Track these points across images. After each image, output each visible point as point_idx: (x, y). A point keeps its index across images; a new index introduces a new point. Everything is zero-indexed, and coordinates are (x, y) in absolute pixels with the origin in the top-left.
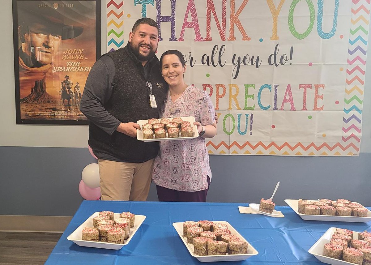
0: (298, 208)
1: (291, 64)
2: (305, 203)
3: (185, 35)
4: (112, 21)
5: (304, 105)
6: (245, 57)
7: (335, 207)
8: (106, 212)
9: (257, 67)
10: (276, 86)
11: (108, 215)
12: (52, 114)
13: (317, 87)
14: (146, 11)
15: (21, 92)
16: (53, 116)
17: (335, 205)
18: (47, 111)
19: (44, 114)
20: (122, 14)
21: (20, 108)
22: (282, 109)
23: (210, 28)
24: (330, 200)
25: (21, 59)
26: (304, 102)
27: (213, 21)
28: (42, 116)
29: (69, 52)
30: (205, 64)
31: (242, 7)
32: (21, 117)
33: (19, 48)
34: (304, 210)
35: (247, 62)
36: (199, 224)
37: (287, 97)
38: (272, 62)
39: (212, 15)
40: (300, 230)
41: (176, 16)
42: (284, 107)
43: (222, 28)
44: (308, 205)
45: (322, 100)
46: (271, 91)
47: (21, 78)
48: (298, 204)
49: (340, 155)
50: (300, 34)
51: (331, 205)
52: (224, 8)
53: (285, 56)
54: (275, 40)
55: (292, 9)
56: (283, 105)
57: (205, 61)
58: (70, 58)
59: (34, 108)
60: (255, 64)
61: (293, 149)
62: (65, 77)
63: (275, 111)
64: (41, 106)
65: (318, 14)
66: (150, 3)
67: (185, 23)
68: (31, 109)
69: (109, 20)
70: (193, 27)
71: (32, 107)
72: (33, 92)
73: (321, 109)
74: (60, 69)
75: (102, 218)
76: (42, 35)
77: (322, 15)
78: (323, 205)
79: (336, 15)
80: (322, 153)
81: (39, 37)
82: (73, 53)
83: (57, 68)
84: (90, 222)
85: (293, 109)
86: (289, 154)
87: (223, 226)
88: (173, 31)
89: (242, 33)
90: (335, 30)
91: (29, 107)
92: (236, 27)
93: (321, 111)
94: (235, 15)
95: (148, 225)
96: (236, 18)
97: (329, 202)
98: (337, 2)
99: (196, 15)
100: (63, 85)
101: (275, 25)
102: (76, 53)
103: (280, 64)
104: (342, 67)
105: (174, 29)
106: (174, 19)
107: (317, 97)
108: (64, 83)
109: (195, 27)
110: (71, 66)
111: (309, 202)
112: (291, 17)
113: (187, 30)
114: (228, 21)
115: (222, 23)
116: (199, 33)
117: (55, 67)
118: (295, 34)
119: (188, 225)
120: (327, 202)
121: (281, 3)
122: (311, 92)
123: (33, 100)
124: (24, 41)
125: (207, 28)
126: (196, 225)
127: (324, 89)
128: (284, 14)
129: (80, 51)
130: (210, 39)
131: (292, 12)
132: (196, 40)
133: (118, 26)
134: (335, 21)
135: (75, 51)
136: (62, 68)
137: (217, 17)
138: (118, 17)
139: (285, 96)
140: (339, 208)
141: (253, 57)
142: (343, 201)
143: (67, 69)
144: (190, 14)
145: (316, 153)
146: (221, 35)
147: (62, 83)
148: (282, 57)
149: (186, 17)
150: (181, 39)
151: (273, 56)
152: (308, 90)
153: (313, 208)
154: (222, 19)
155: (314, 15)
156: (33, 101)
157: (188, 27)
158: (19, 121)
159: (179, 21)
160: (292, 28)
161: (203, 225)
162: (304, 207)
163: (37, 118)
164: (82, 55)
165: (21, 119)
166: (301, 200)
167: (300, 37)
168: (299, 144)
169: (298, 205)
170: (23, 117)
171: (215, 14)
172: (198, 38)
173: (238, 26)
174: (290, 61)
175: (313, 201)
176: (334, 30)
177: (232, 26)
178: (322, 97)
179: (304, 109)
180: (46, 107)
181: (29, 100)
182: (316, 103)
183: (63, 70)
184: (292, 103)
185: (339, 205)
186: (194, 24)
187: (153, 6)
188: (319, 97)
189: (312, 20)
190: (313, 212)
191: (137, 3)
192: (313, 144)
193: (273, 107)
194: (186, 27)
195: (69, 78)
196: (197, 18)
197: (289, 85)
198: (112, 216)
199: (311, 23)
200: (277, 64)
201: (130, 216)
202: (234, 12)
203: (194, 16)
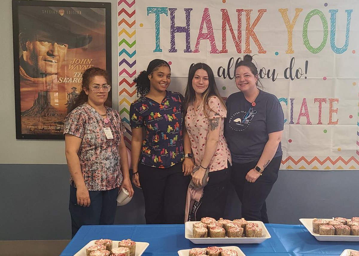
0: (313, 228)
1: (306, 78)
2: (320, 223)
3: (200, 47)
4: (124, 30)
5: (319, 119)
6: (261, 70)
7: (350, 226)
8: (103, 240)
9: (273, 80)
10: (292, 100)
11: (104, 244)
12: (57, 129)
13: (332, 101)
14: (159, 20)
15: (22, 104)
16: (58, 130)
17: (350, 223)
18: (52, 125)
19: (49, 129)
20: (134, 23)
21: (21, 122)
22: (298, 123)
23: (226, 40)
24: (345, 219)
25: (21, 68)
26: (320, 116)
27: (228, 33)
28: (46, 130)
29: (76, 61)
30: (221, 76)
31: (258, 20)
32: (22, 131)
33: (20, 57)
34: (319, 230)
35: (263, 75)
36: (207, 251)
37: (303, 111)
38: (288, 76)
39: (227, 27)
40: (314, 253)
41: (190, 27)
42: (301, 121)
43: (238, 41)
44: (323, 224)
45: (337, 114)
46: (287, 104)
47: (22, 89)
48: (313, 223)
49: (356, 169)
50: (314, 49)
51: (346, 223)
52: (239, 20)
53: (300, 70)
54: (290, 53)
55: (306, 23)
56: (299, 119)
57: (221, 73)
58: (78, 68)
59: (37, 122)
60: (271, 77)
61: (309, 163)
62: (72, 89)
63: (292, 125)
64: (44, 120)
65: (331, 29)
66: (163, 12)
67: (201, 34)
68: (34, 122)
69: (120, 28)
70: (208, 38)
71: (35, 120)
72: (35, 105)
73: (336, 123)
74: (66, 80)
75: (97, 248)
76: (46, 43)
77: (334, 30)
78: (337, 224)
79: (348, 31)
80: (337, 167)
81: (43, 45)
82: (81, 63)
83: (63, 78)
84: (83, 253)
85: (309, 123)
86: (305, 169)
87: (233, 252)
88: (188, 42)
89: (258, 46)
90: (348, 46)
91: (31, 121)
92: (251, 40)
93: (336, 125)
94: (251, 28)
95: (151, 253)
96: (252, 31)
97: (343, 221)
98: (348, 18)
99: (211, 26)
100: (70, 97)
101: (290, 39)
102: (84, 63)
103: (296, 77)
104: (355, 82)
105: (189, 41)
106: (189, 30)
107: (331, 111)
108: (71, 95)
109: (210, 38)
110: (78, 76)
111: (324, 221)
112: (305, 32)
113: (202, 41)
114: (244, 33)
115: (238, 36)
116: (215, 45)
117: (60, 78)
118: (310, 48)
119: (194, 253)
120: (342, 221)
121: (295, 17)
122: (326, 106)
123: (36, 113)
124: (25, 49)
125: (223, 40)
126: (203, 253)
127: (338, 103)
128: (298, 28)
129: (89, 62)
130: (226, 52)
131: (306, 26)
132: (211, 52)
133: (130, 36)
134: (347, 37)
135: (82, 61)
136: (68, 79)
137: (232, 29)
138: (130, 26)
139: (301, 110)
140: (354, 227)
141: (269, 71)
142: (357, 219)
143: (74, 80)
144: (205, 25)
145: (332, 168)
146: (237, 48)
147: (69, 94)
148: (297, 71)
149: (201, 28)
150: (196, 51)
151: (289, 70)
152: (323, 104)
153: (328, 228)
154: (238, 31)
155: (327, 30)
156: (36, 115)
157: (203, 39)
158: (20, 136)
159: (194, 33)
160: (306, 42)
161: (211, 253)
162: (319, 227)
163: (41, 133)
164: (90, 66)
165: (22, 133)
166: (316, 219)
167: (315, 51)
168: (316, 158)
169: (313, 225)
170: (24, 132)
171: (230, 26)
172: (214, 50)
173: (254, 39)
174: (305, 75)
175: (328, 220)
176: (346, 45)
177: (248, 39)
178: (336, 111)
179: (320, 123)
180: (51, 121)
181: (32, 113)
182: (331, 117)
183: (69, 81)
184: (308, 117)
185: (353, 224)
186: (209, 36)
187: (167, 16)
188: (334, 111)
189: (326, 35)
190: (327, 232)
191: (150, 13)
192: (328, 158)
193: (290, 120)
194: (201, 38)
195: (76, 89)
196: (212, 29)
197: (305, 99)
198: (110, 245)
199: (325, 37)
200: (293, 78)
201: (130, 244)
202: (250, 25)
203: (210, 27)
